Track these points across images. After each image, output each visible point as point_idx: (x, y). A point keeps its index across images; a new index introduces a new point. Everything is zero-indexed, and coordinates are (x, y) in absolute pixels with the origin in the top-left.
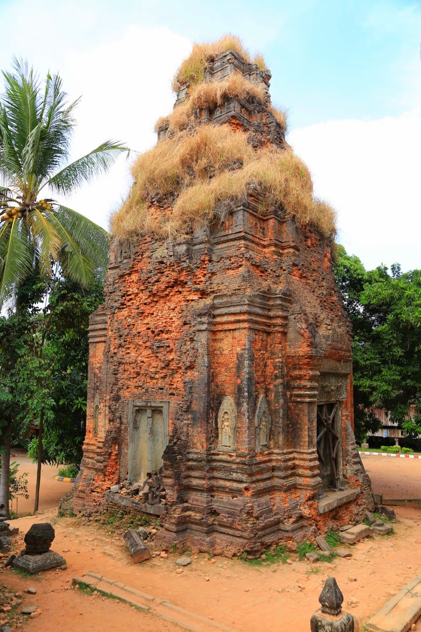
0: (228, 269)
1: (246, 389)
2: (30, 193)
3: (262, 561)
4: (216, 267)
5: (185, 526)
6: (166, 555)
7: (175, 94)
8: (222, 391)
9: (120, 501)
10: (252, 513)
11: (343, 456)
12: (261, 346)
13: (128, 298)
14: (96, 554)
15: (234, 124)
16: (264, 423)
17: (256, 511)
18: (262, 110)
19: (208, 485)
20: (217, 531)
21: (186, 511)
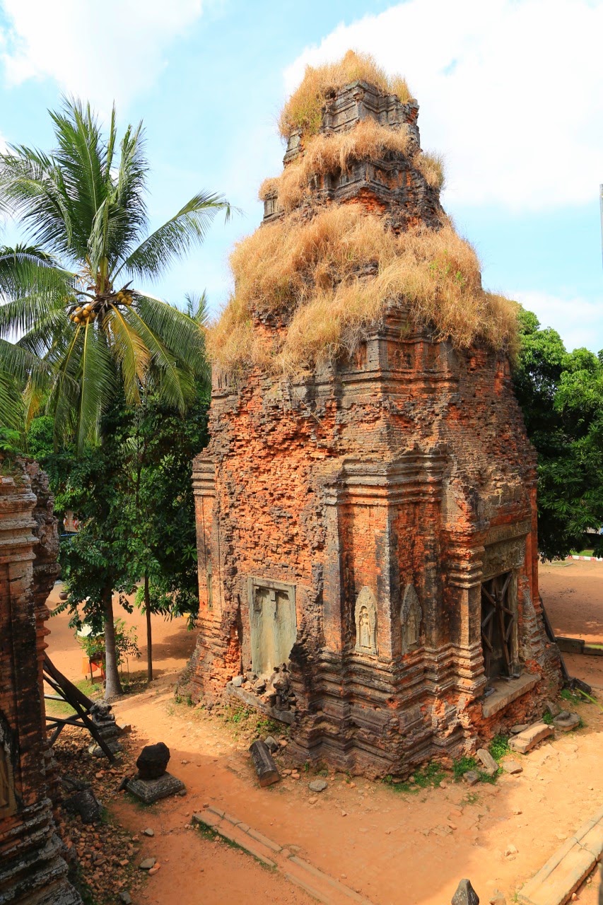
0: (362, 421)
1: (388, 582)
2: (103, 284)
3: (410, 785)
4: (347, 417)
5: (319, 740)
6: (298, 775)
7: (284, 141)
8: (360, 579)
9: (244, 698)
10: (398, 729)
11: (519, 634)
12: (407, 523)
13: (238, 444)
14: (219, 769)
15: (366, 198)
16: (412, 618)
17: (403, 727)
18: (406, 168)
19: (345, 692)
20: (357, 747)
21: (319, 723)
